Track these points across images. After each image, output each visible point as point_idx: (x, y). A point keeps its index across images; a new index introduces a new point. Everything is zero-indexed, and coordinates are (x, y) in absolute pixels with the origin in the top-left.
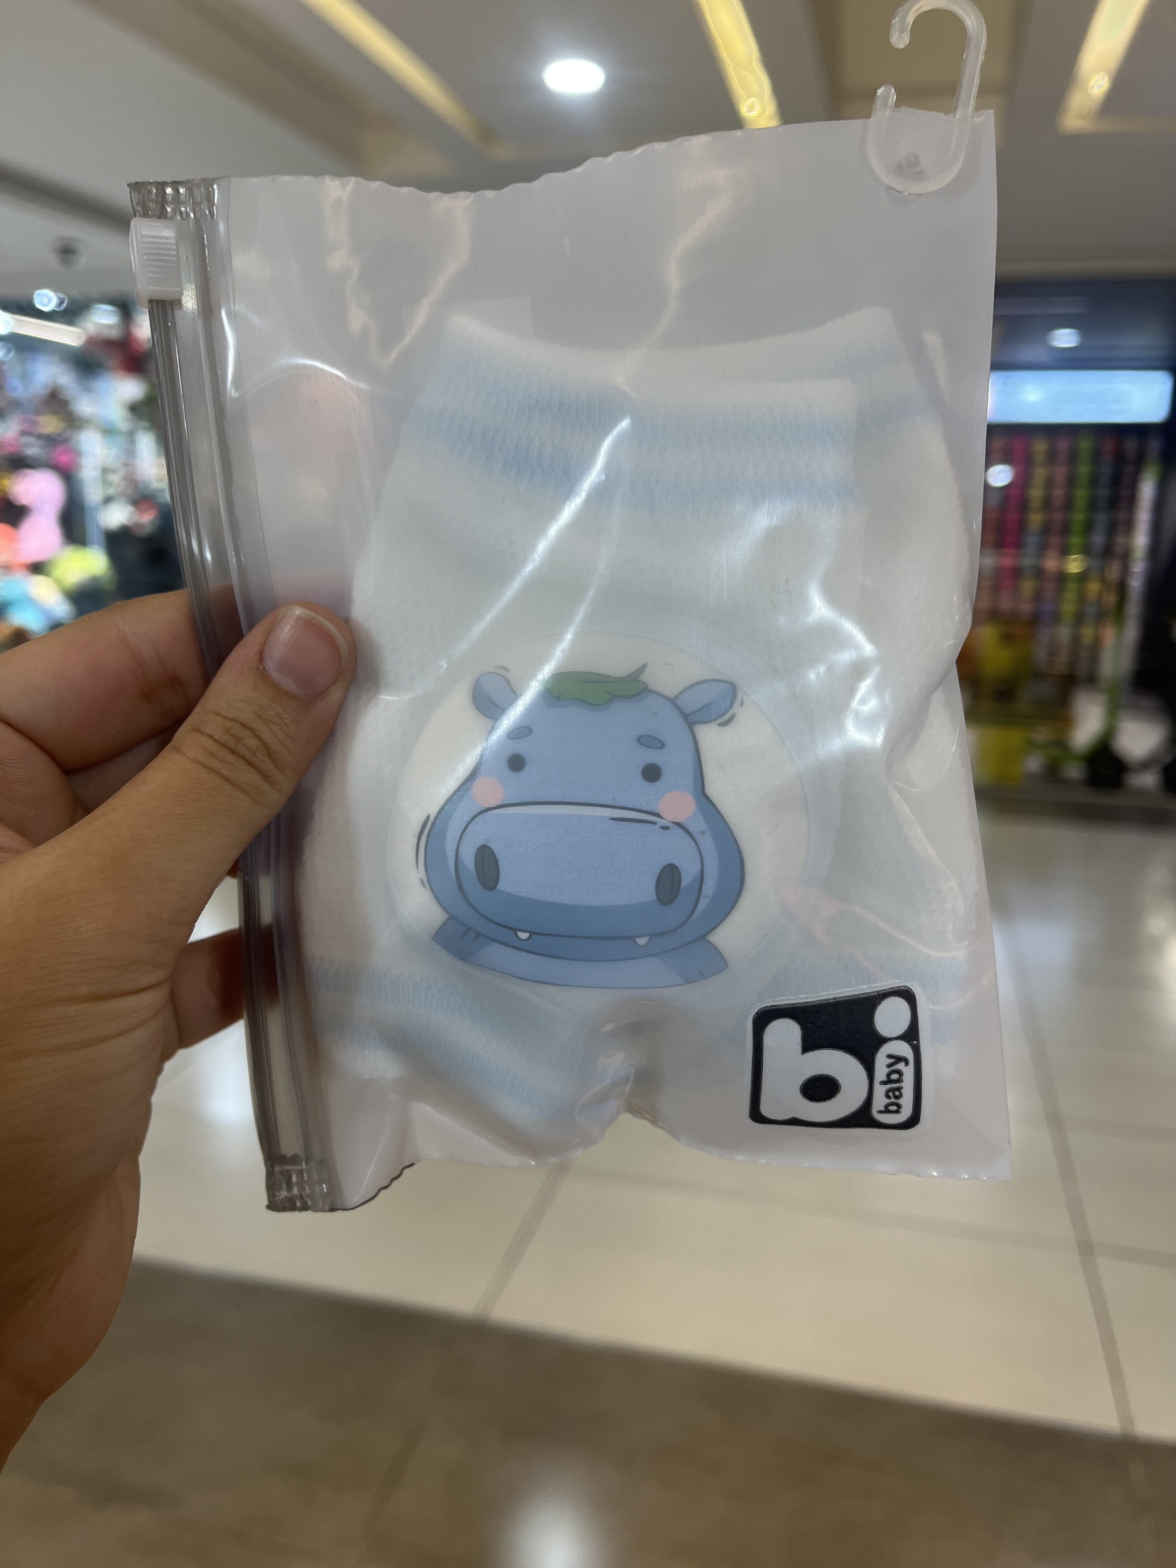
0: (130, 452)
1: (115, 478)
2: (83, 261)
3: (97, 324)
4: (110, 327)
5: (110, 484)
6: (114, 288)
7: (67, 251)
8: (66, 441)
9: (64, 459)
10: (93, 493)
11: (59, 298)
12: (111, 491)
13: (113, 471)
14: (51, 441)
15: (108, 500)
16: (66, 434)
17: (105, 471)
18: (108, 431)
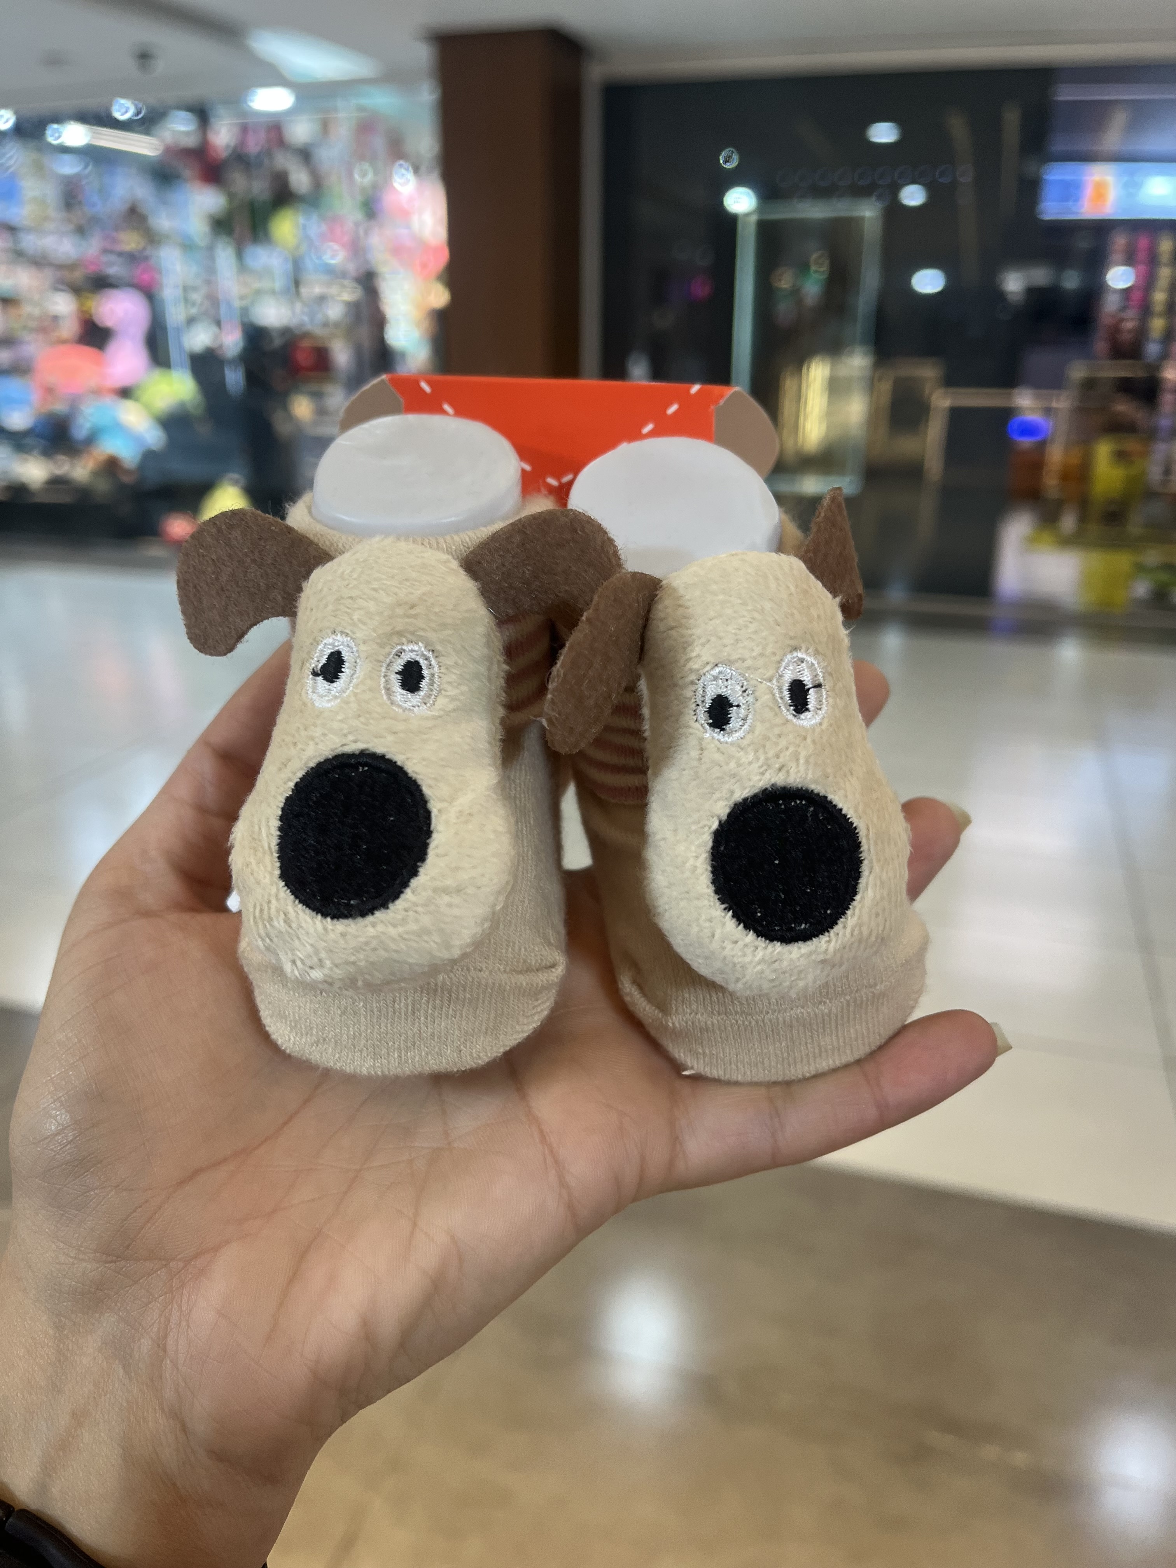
0: (211, 270)
1: (196, 297)
2: (160, 66)
3: (174, 132)
4: (187, 133)
5: (194, 304)
6: (192, 93)
7: (144, 57)
8: (146, 258)
9: (146, 277)
10: (175, 314)
11: (136, 106)
12: (193, 311)
13: (195, 289)
14: (132, 258)
15: (191, 321)
16: (147, 253)
17: (186, 289)
18: (187, 246)
